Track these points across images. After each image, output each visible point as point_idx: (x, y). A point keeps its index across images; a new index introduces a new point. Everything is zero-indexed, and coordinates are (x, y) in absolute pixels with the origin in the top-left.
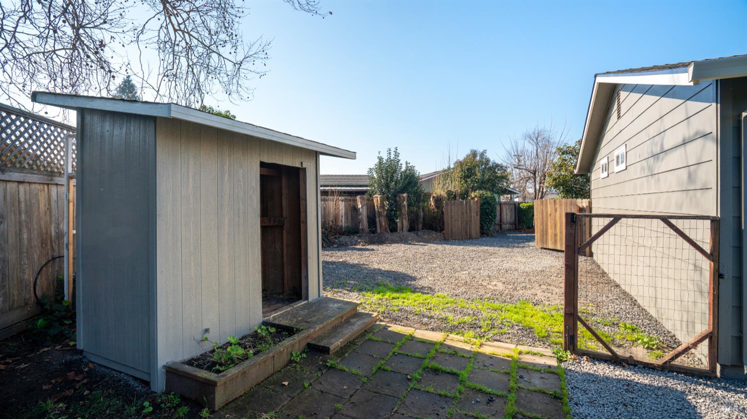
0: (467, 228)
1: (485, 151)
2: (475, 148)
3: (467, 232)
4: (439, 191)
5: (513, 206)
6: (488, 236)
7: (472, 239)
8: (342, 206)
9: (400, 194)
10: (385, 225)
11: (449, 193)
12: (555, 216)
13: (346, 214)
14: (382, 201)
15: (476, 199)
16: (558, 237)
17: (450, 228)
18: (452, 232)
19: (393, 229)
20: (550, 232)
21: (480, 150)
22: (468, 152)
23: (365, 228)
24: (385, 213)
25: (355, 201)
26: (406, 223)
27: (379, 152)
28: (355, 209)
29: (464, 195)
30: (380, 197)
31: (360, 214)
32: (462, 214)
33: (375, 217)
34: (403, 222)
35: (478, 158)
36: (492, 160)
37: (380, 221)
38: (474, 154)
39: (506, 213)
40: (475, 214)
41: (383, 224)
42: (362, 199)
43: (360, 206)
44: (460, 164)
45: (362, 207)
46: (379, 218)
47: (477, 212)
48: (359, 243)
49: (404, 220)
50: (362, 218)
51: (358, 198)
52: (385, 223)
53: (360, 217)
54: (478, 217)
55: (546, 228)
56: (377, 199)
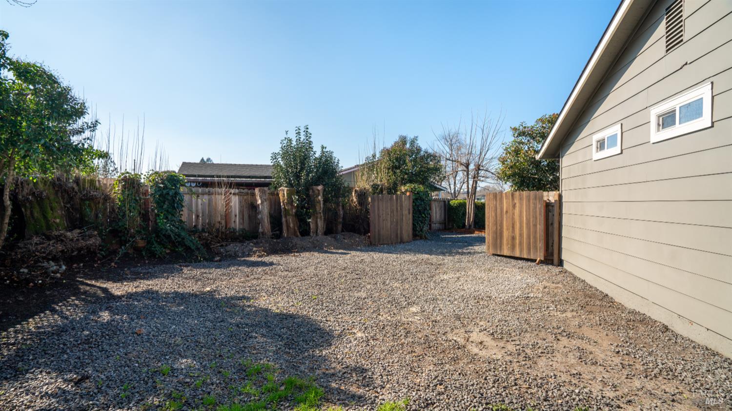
0: (398, 229)
1: (416, 138)
2: (404, 134)
3: (397, 234)
4: (362, 183)
5: (443, 202)
6: (421, 238)
7: (404, 243)
8: (235, 201)
9: (314, 187)
10: (294, 227)
11: (375, 187)
12: (513, 214)
13: (241, 212)
14: (290, 195)
15: (408, 194)
16: (517, 241)
17: (377, 230)
18: (379, 234)
19: (305, 232)
20: (506, 234)
21: (410, 136)
22: (397, 139)
23: (266, 231)
24: (294, 211)
25: (253, 195)
26: (321, 223)
27: (287, 132)
28: (253, 207)
29: (393, 189)
30: (287, 190)
31: (260, 212)
32: (392, 212)
33: (281, 216)
34: (318, 223)
35: (408, 146)
36: (423, 148)
37: (287, 221)
38: (403, 140)
39: (436, 211)
40: (407, 212)
41: (292, 225)
42: (263, 193)
43: (259, 202)
44: (387, 152)
45: (262, 203)
46: (286, 217)
47: (409, 210)
48: (255, 253)
49: (319, 220)
50: (262, 218)
51: (257, 190)
52: (294, 224)
53: (259, 216)
54: (411, 216)
55: (500, 230)
56: (283, 192)
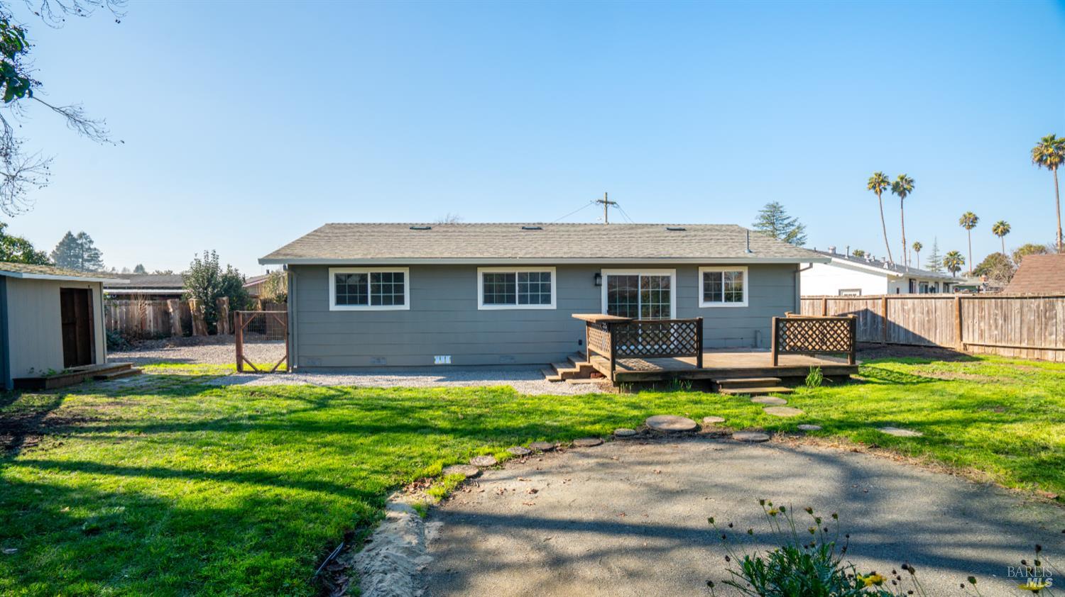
4: (267, 294)
8: (149, 311)
9: (220, 298)
10: (203, 328)
11: (277, 296)
13: (155, 318)
14: (198, 304)
19: (213, 332)
23: (178, 332)
24: (202, 316)
25: (166, 305)
26: (226, 326)
27: (196, 255)
28: (166, 313)
30: (196, 301)
31: (172, 318)
33: (191, 320)
34: (222, 326)
37: (196, 325)
41: (200, 327)
42: (174, 303)
43: (171, 310)
45: (174, 311)
46: (195, 321)
48: (168, 345)
49: (225, 323)
50: (174, 323)
51: (169, 302)
52: (202, 325)
53: (172, 321)
56: (193, 302)
